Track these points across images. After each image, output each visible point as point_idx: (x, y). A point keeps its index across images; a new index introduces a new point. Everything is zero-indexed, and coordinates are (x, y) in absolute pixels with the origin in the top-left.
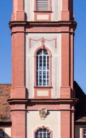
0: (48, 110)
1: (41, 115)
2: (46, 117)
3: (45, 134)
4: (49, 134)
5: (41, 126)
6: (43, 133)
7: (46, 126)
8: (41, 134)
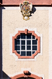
0: (34, 6)
1: (24, 12)
2: (31, 15)
3: (29, 42)
4: (35, 42)
5: (23, 29)
6: (26, 40)
7: (30, 30)
8: (23, 42)
